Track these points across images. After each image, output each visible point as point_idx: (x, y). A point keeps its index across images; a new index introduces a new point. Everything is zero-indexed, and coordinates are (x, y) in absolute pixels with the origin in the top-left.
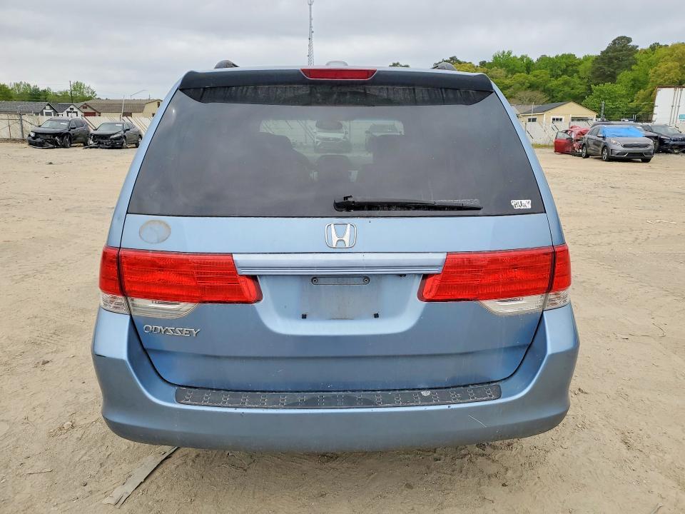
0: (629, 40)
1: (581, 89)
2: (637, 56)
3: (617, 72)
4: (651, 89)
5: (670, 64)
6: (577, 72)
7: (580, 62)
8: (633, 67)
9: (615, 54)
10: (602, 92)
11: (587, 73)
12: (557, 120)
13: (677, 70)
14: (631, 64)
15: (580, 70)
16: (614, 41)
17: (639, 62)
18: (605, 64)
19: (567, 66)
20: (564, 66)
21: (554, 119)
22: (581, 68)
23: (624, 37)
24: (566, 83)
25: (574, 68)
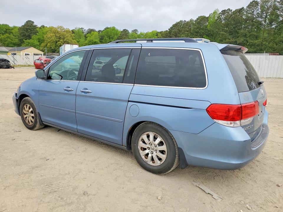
0: (33, 22)
1: (16, 41)
2: (38, 29)
3: (31, 35)
4: (46, 43)
5: (51, 34)
6: (12, 33)
7: (12, 29)
8: (37, 34)
9: (29, 27)
10: (29, 43)
11: (17, 34)
12: (27, 54)
13: (54, 37)
14: (36, 32)
15: (13, 32)
16: (27, 22)
17: (39, 32)
18: (24, 31)
19: (6, 30)
20: (5, 30)
21: (26, 54)
22: (13, 31)
23: (31, 21)
24: (8, 37)
25: (10, 31)
